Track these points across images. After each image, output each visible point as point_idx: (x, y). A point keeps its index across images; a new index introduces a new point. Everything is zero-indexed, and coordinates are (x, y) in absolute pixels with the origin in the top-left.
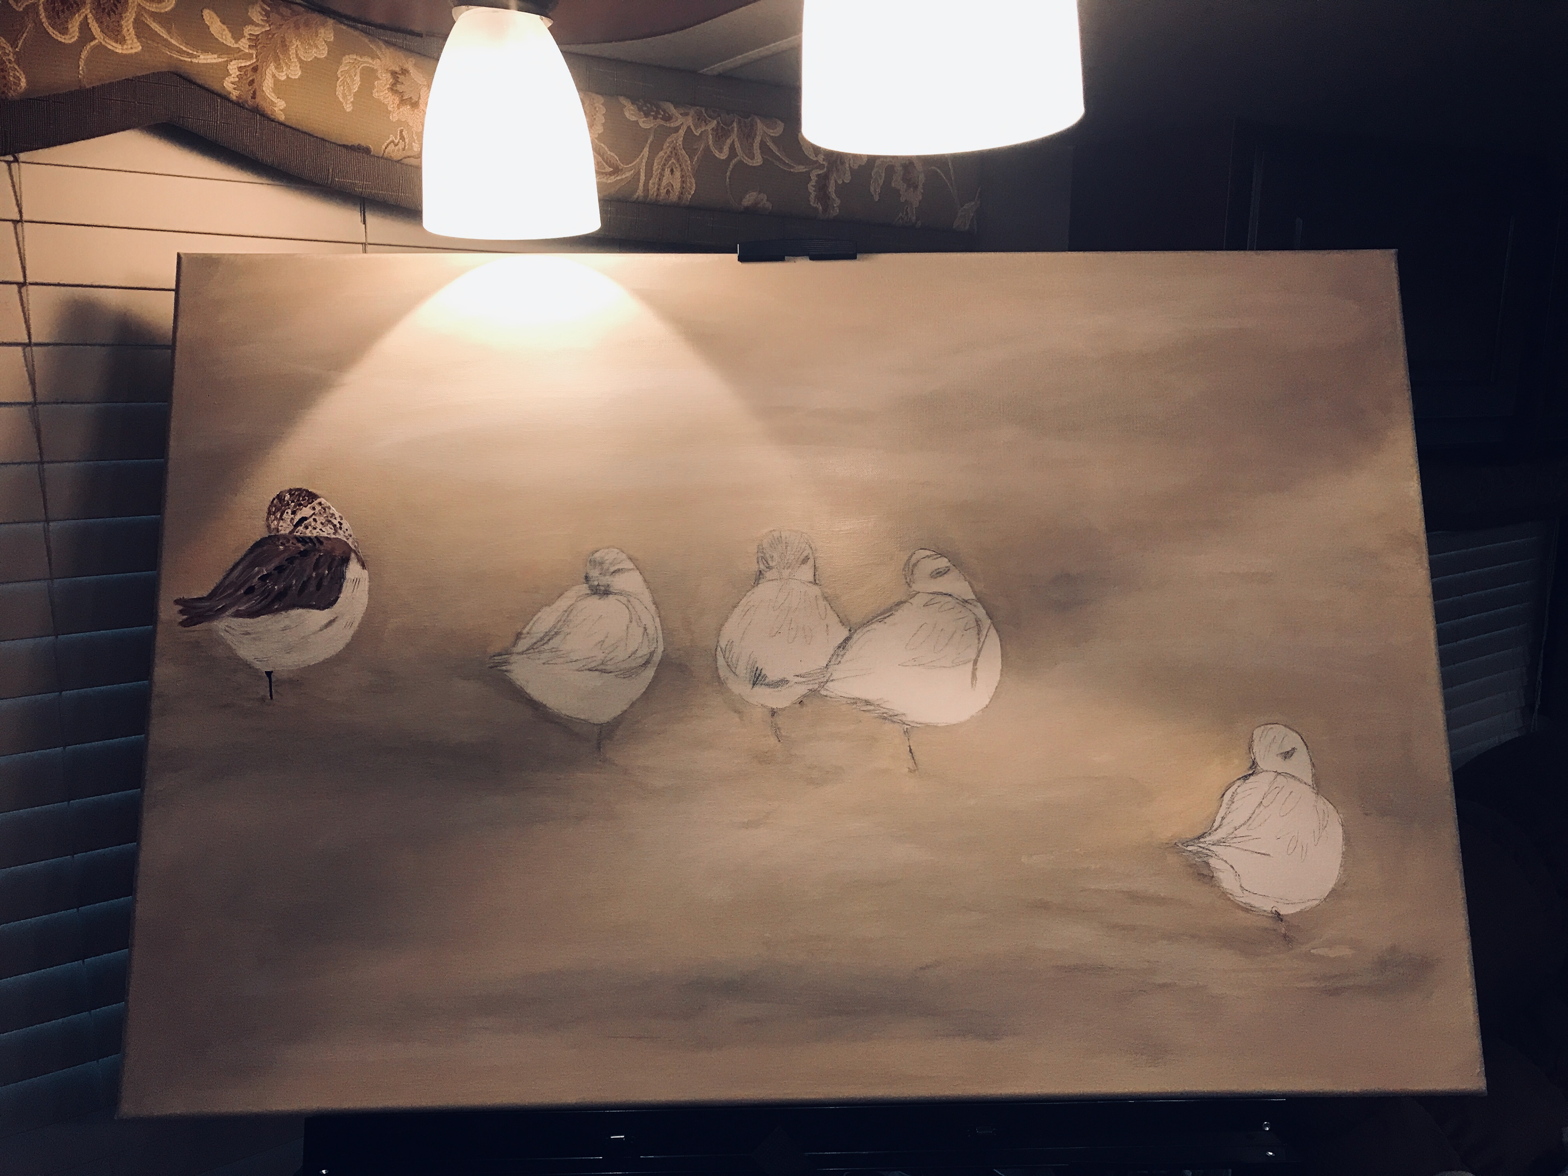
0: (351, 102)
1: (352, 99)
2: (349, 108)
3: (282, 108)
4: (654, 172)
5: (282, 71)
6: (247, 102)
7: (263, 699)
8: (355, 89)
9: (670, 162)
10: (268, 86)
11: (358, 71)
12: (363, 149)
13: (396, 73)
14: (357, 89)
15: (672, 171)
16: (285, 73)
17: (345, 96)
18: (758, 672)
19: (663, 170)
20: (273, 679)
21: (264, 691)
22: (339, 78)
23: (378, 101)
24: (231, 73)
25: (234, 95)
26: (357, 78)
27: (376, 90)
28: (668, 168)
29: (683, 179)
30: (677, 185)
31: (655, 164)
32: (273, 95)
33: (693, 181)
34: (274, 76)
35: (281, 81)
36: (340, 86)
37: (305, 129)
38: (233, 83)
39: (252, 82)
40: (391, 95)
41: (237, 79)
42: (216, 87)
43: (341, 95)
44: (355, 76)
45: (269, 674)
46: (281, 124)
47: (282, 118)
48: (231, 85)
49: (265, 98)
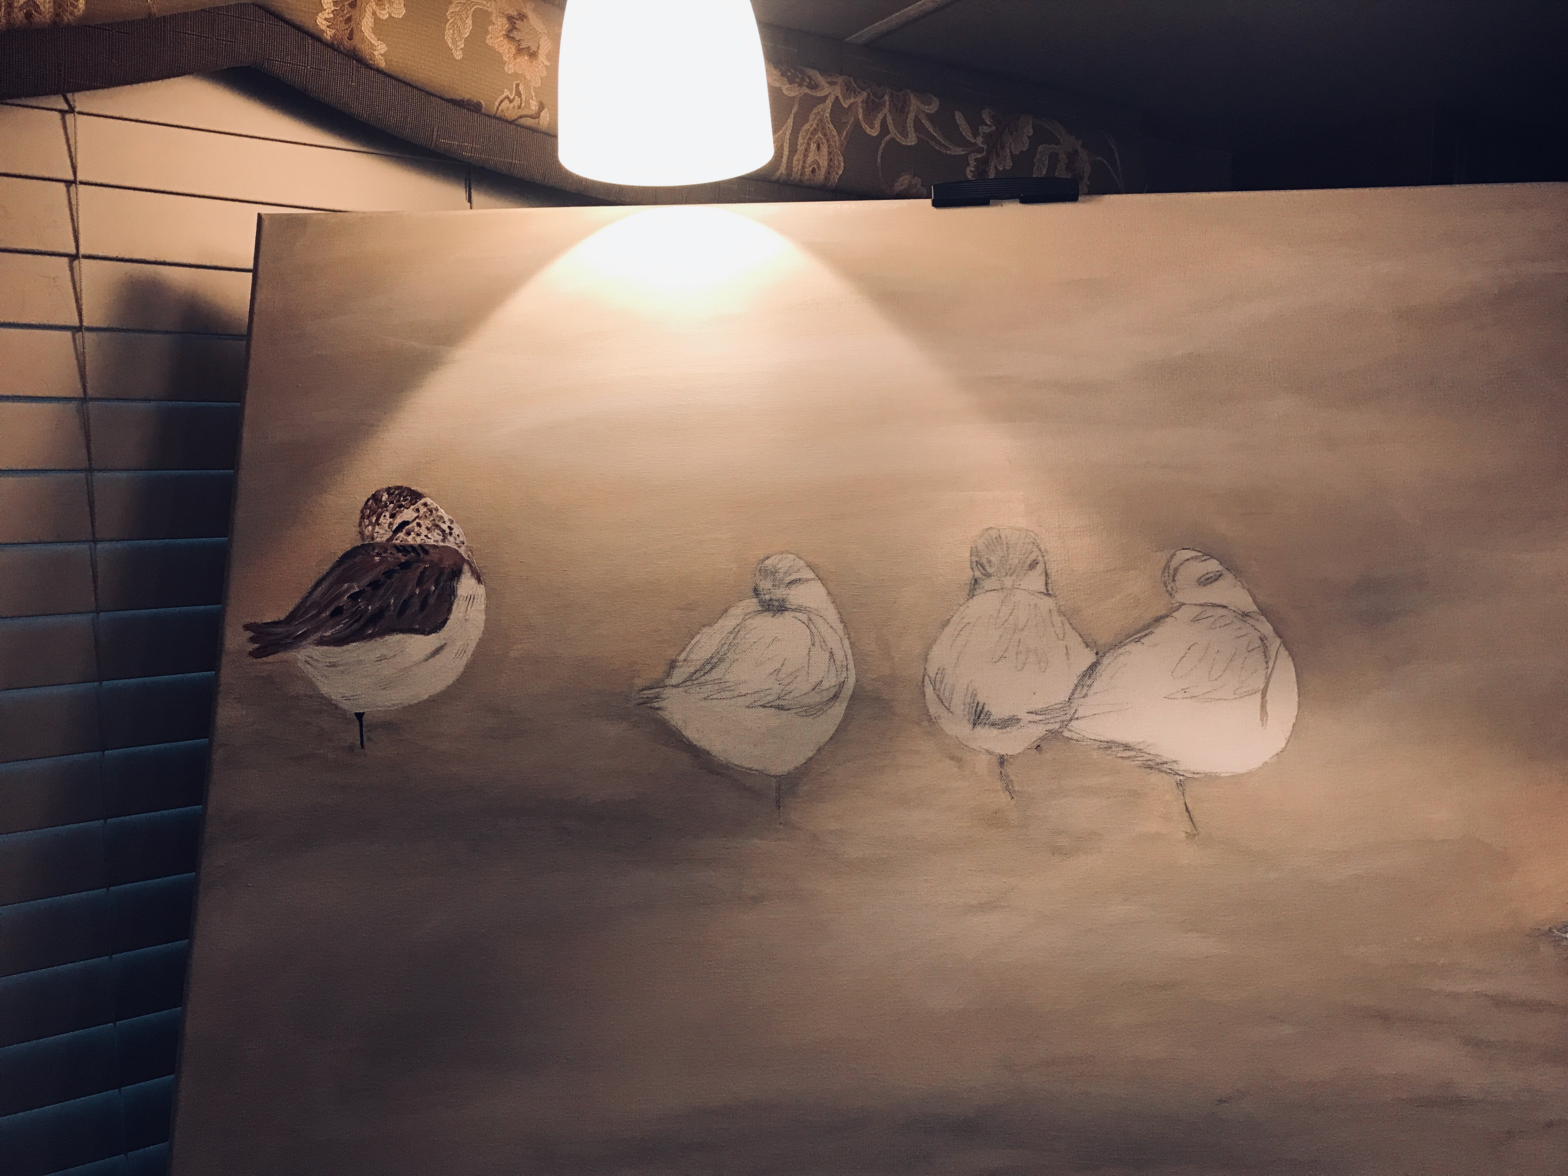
0: (461, 49)
1: (463, 46)
2: (458, 55)
3: (382, 52)
4: (799, 147)
5: (384, 9)
6: (341, 43)
7: (351, 748)
8: (466, 33)
9: (816, 136)
10: (367, 25)
11: (470, 13)
12: (473, 105)
13: (514, 18)
14: (468, 34)
15: (818, 147)
16: (387, 10)
17: (454, 42)
18: (979, 708)
19: (809, 144)
20: (364, 723)
21: (352, 735)
22: (449, 20)
23: (491, 49)
24: (325, 7)
25: (329, 34)
26: (469, 22)
27: (489, 36)
28: (814, 143)
29: (831, 156)
30: (824, 164)
31: (800, 138)
32: (373, 36)
33: (841, 159)
34: (374, 13)
35: (383, 20)
36: (449, 29)
37: (408, 79)
38: (326, 19)
39: (349, 20)
40: (507, 42)
41: (332, 16)
42: (308, 24)
43: (450, 40)
44: (467, 18)
45: (360, 716)
46: (379, 71)
47: (383, 65)
48: (325, 22)
49: (363, 39)
